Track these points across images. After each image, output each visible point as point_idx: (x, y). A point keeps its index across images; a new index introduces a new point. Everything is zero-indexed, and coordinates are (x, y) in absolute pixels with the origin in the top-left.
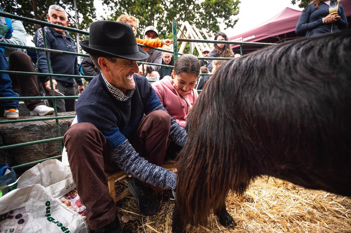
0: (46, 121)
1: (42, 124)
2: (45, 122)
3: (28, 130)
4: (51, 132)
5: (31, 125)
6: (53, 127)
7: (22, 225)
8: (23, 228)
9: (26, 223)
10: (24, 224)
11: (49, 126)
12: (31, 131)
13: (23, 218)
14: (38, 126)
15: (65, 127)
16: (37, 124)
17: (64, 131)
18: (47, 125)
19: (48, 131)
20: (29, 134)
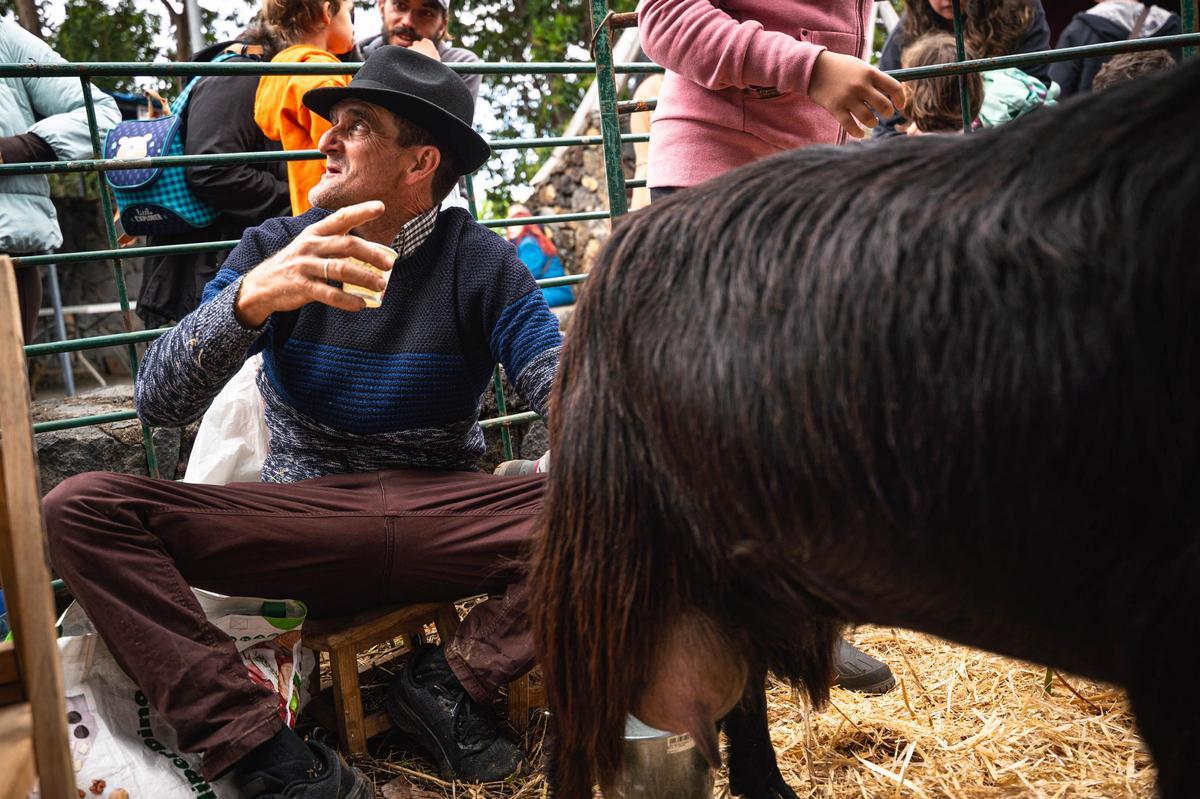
0: (105, 426)
1: (95, 437)
2: (101, 429)
3: (51, 462)
4: (123, 465)
5: (61, 442)
6: (127, 447)
7: (84, 740)
8: (89, 749)
9: (94, 739)
10: (88, 738)
11: (116, 443)
12: (62, 463)
13: (85, 725)
14: (80, 446)
15: (171, 446)
16: (79, 438)
17: (167, 463)
18: (110, 441)
19: (115, 464)
20: (57, 475)
